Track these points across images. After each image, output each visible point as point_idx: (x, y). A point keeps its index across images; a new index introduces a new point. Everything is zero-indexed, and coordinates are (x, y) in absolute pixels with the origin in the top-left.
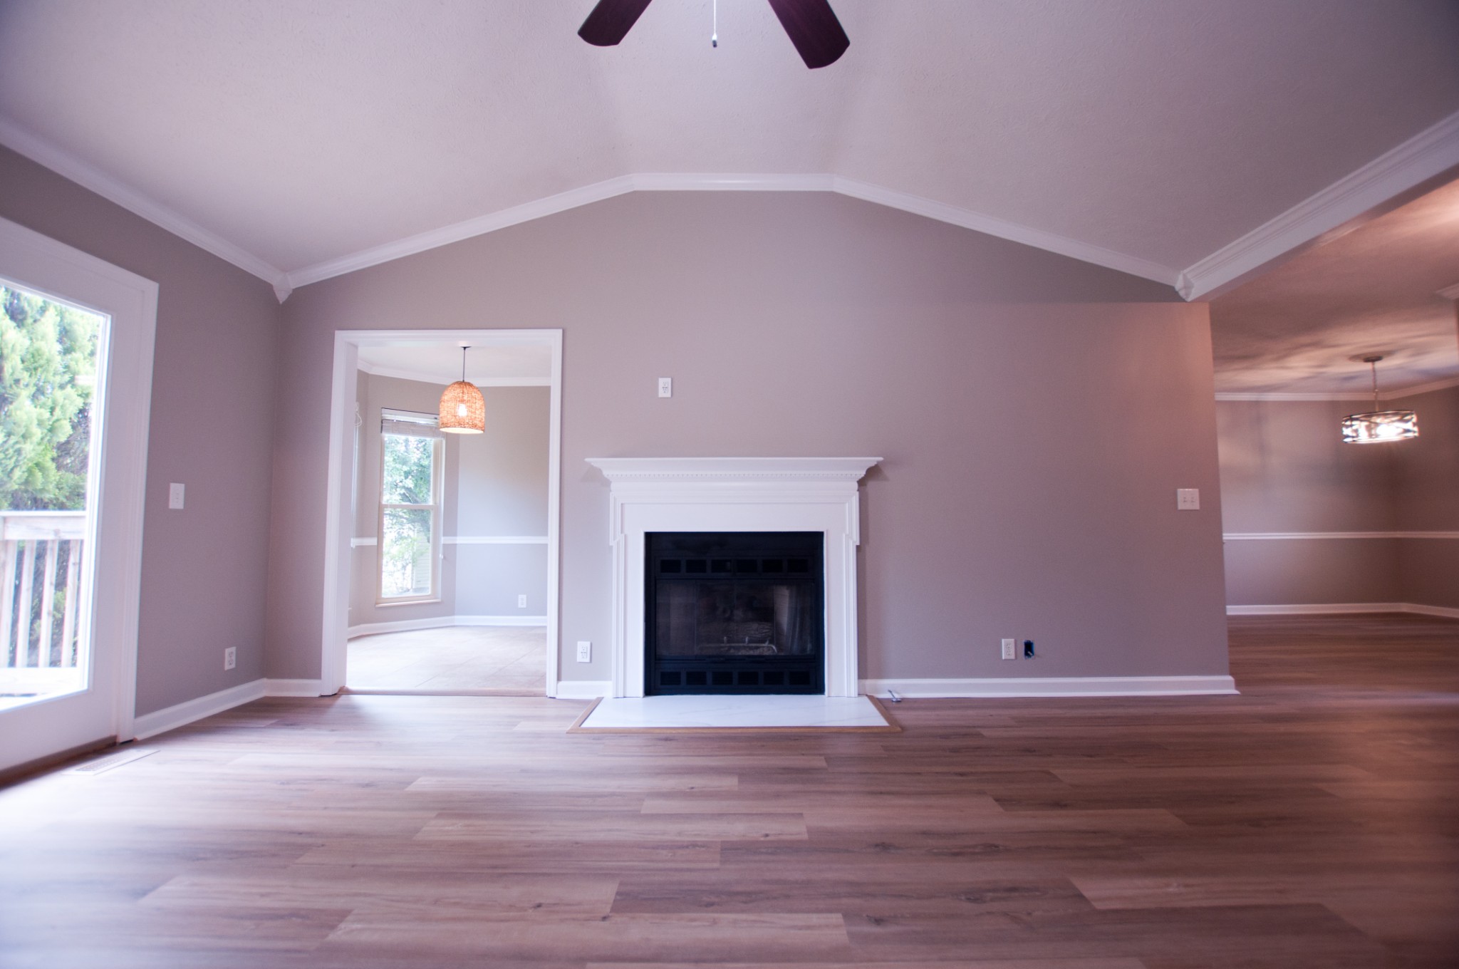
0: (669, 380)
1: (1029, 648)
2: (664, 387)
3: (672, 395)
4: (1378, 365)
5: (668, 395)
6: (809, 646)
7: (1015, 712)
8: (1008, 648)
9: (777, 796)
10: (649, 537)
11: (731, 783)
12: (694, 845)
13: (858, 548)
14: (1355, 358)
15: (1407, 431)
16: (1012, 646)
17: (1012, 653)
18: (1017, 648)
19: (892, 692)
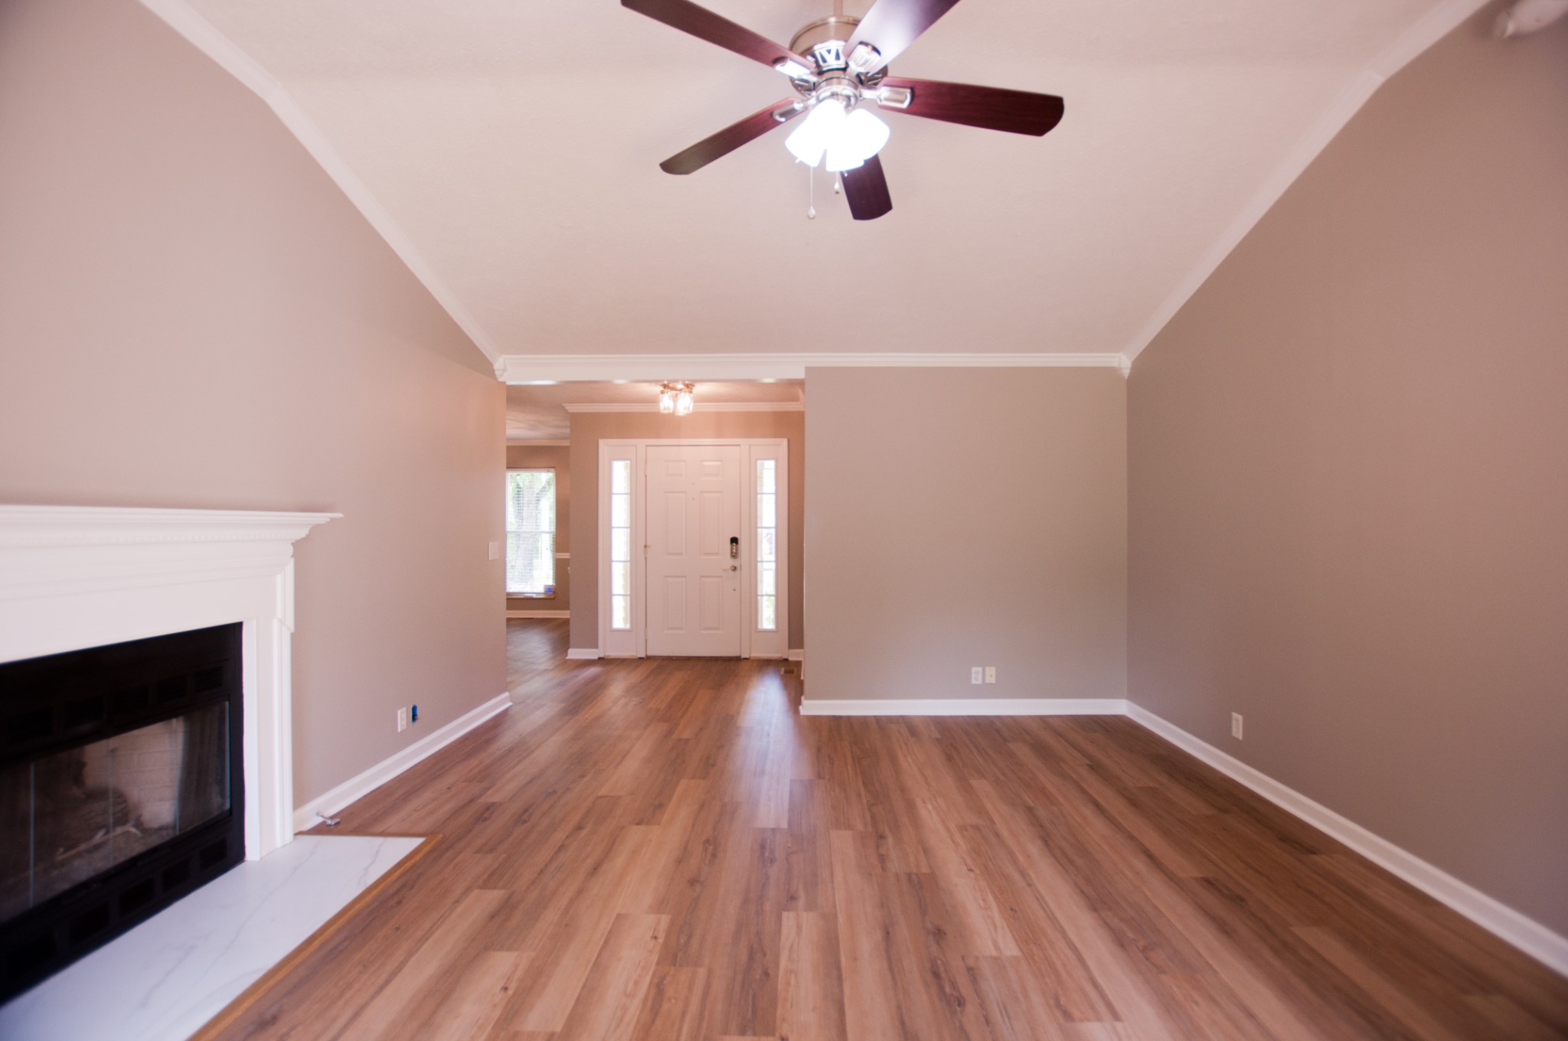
1: (414, 711)
6: (217, 801)
8: (402, 716)
16: (404, 715)
17: (404, 722)
18: (407, 716)
19: (318, 814)
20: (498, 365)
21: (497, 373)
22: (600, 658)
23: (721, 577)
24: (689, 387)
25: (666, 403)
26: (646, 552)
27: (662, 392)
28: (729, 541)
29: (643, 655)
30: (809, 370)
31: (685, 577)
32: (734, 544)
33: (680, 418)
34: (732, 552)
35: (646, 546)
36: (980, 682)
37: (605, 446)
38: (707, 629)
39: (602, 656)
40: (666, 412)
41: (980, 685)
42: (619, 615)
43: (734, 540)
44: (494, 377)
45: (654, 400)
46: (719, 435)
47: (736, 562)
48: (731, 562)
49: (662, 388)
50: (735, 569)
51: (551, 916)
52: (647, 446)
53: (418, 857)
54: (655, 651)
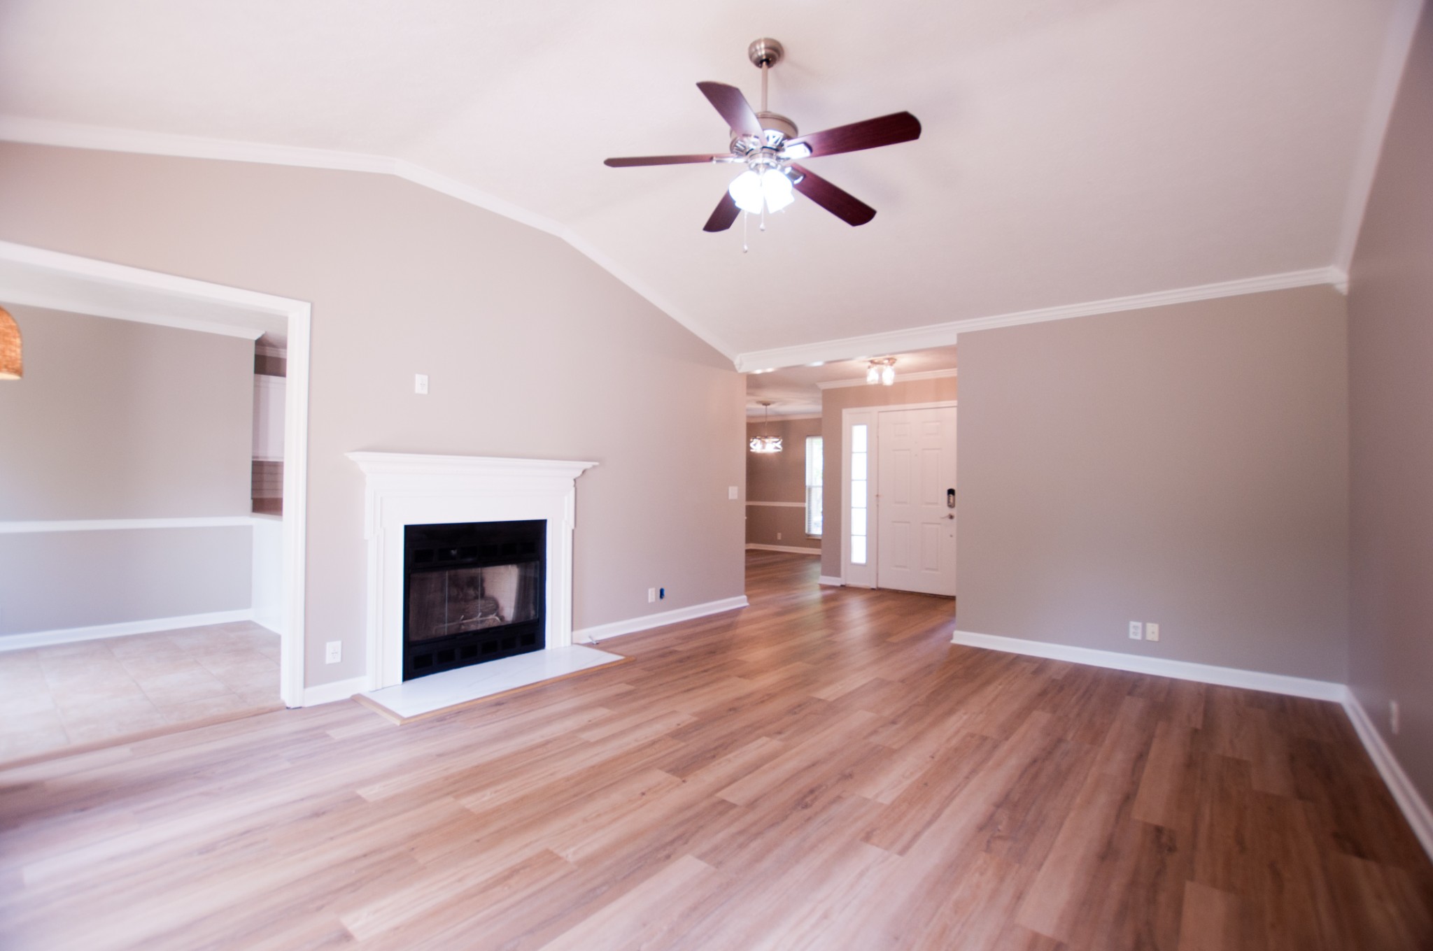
0: (426, 377)
1: (662, 592)
2: (420, 384)
3: (429, 392)
4: (768, 407)
5: (425, 391)
6: (533, 613)
7: (677, 634)
8: (652, 595)
9: (645, 708)
10: (409, 530)
11: (602, 712)
12: (654, 743)
13: (573, 531)
14: (759, 402)
15: (777, 448)
16: (654, 593)
17: (654, 597)
18: (656, 594)
19: (590, 637)
20: (736, 362)
21: (737, 367)
22: (842, 586)
23: (939, 524)
24: (892, 361)
25: (872, 377)
26: (878, 501)
27: (869, 367)
28: (946, 493)
29: (874, 587)
30: (961, 336)
31: (908, 522)
32: (951, 495)
33: (886, 387)
34: (949, 502)
35: (877, 496)
36: (1139, 637)
37: (847, 414)
38: (927, 569)
39: (843, 584)
40: (873, 383)
41: (1138, 641)
42: (858, 551)
43: (951, 492)
44: (735, 370)
45: (863, 376)
46: (938, 399)
47: (954, 512)
48: (948, 511)
49: (869, 364)
50: (951, 517)
51: (643, 702)
52: (879, 412)
53: (614, 665)
54: (882, 585)
